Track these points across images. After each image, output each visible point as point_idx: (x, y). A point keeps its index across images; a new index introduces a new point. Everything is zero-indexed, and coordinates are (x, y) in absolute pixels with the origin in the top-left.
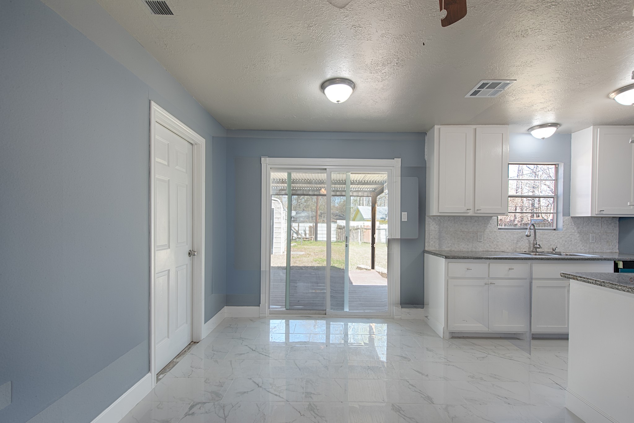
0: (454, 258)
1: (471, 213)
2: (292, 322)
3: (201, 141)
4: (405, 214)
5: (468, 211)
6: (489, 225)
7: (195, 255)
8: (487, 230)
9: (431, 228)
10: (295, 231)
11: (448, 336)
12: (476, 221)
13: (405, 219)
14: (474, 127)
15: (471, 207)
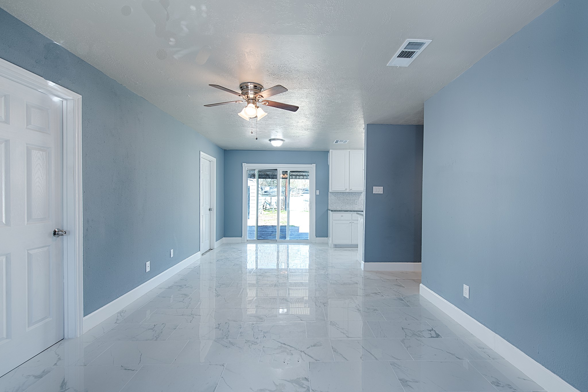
0: (335, 211)
1: (348, 191)
2: (259, 245)
3: (214, 160)
4: (318, 191)
5: (346, 190)
6: (361, 196)
7: (212, 210)
8: (360, 199)
9: (331, 198)
10: (268, 203)
11: (333, 246)
12: (354, 195)
13: (318, 193)
14: (349, 150)
15: (348, 189)
